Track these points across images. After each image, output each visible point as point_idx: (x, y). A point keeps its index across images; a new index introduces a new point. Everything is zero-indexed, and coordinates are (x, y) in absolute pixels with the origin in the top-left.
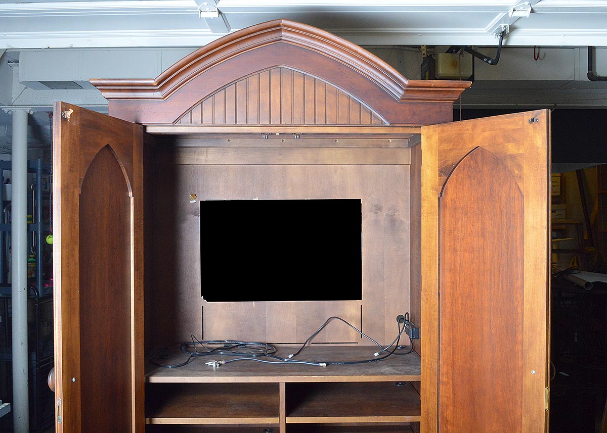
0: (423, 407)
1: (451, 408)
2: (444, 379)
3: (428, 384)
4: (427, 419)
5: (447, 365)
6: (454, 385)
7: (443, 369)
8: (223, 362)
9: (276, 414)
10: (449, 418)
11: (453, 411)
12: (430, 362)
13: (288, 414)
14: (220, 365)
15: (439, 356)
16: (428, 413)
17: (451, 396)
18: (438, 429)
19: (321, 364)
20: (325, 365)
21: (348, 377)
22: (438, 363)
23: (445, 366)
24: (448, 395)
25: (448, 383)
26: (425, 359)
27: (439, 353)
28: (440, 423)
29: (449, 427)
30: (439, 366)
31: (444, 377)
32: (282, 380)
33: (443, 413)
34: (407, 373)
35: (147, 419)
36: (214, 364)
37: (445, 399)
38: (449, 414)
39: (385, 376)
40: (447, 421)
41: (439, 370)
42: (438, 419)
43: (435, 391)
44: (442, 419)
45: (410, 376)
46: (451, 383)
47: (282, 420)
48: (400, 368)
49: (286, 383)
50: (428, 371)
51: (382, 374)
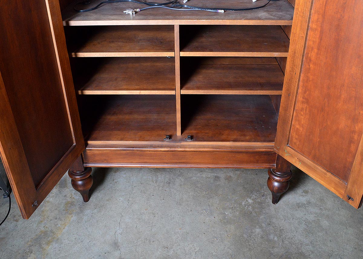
0: (291, 48)
1: (316, 50)
2: (313, 25)
3: (298, 29)
4: (294, 57)
5: (318, 14)
6: (322, 32)
7: (314, 17)
8: (138, 10)
9: (172, 49)
10: (313, 58)
11: (317, 54)
12: (303, 11)
13: (181, 50)
14: (136, 12)
15: (312, 6)
16: (295, 53)
17: (317, 40)
18: (301, 66)
19: (220, 11)
20: (223, 11)
21: (231, 21)
22: (310, 12)
23: (316, 15)
24: (315, 40)
25: (316, 29)
26: (299, 8)
27: (312, 3)
28: (304, 61)
29: (311, 65)
30: (310, 15)
31: (314, 24)
32: (177, 23)
33: (308, 53)
34: (280, 18)
35: (73, 54)
36: (130, 12)
37: (311, 43)
38: (313, 55)
39: (262, 21)
40: (310, 60)
41: (310, 18)
42: (303, 58)
43: (303, 36)
44: (307, 58)
45: (283, 21)
46: (319, 29)
47: (177, 54)
48: (274, 13)
49: (179, 25)
50: (300, 18)
51: (259, 19)
